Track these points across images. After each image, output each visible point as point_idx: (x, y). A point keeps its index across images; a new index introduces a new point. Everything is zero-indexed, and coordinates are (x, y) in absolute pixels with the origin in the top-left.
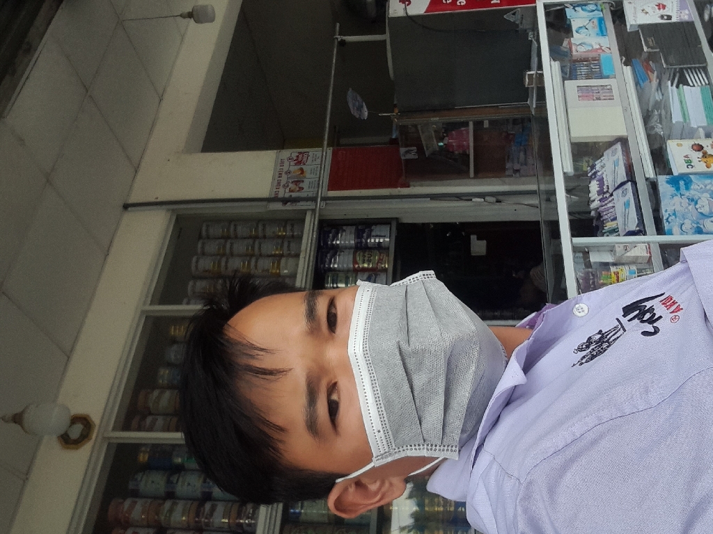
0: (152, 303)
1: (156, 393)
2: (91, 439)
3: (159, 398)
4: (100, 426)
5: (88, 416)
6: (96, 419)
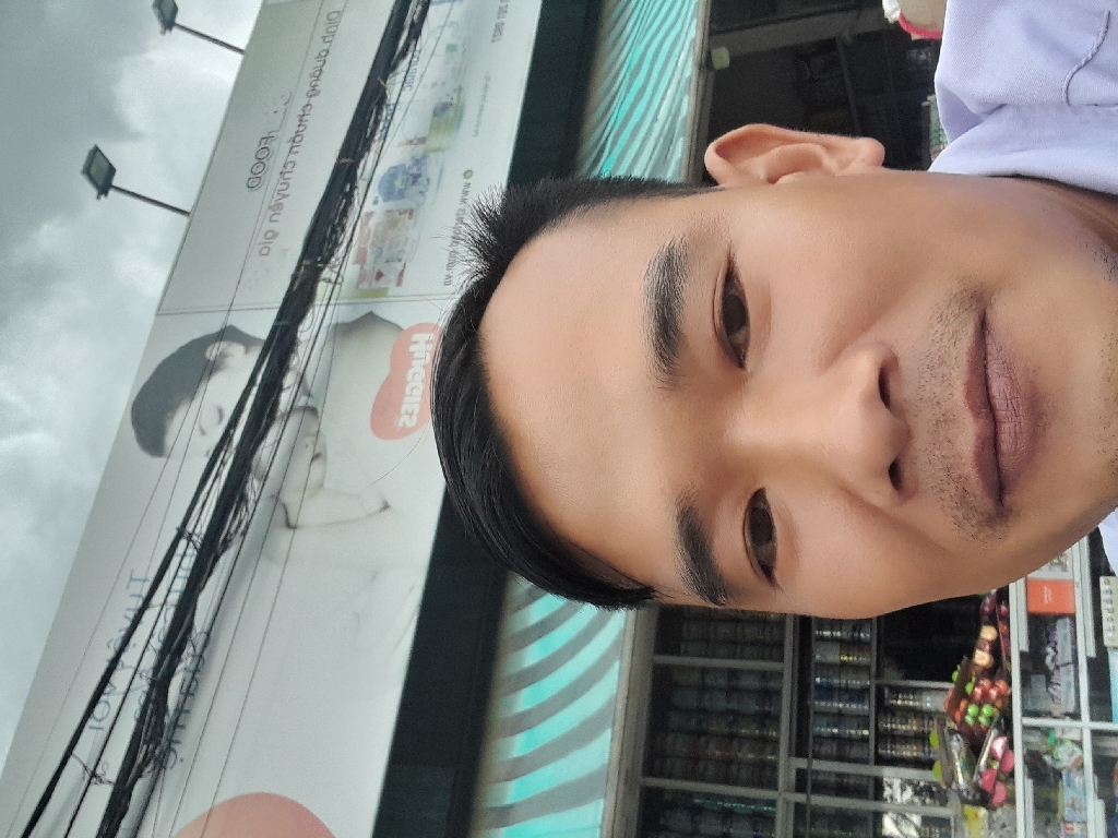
0: (655, 653)
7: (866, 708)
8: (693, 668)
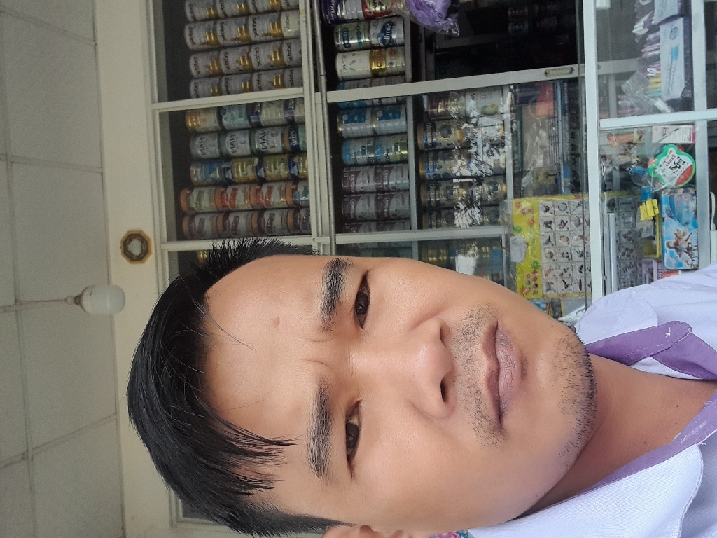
0: (160, 100)
1: (195, 194)
2: (151, 253)
3: (199, 199)
4: (155, 239)
5: (141, 231)
6: (149, 233)
7: (403, 123)
8: (207, 110)
